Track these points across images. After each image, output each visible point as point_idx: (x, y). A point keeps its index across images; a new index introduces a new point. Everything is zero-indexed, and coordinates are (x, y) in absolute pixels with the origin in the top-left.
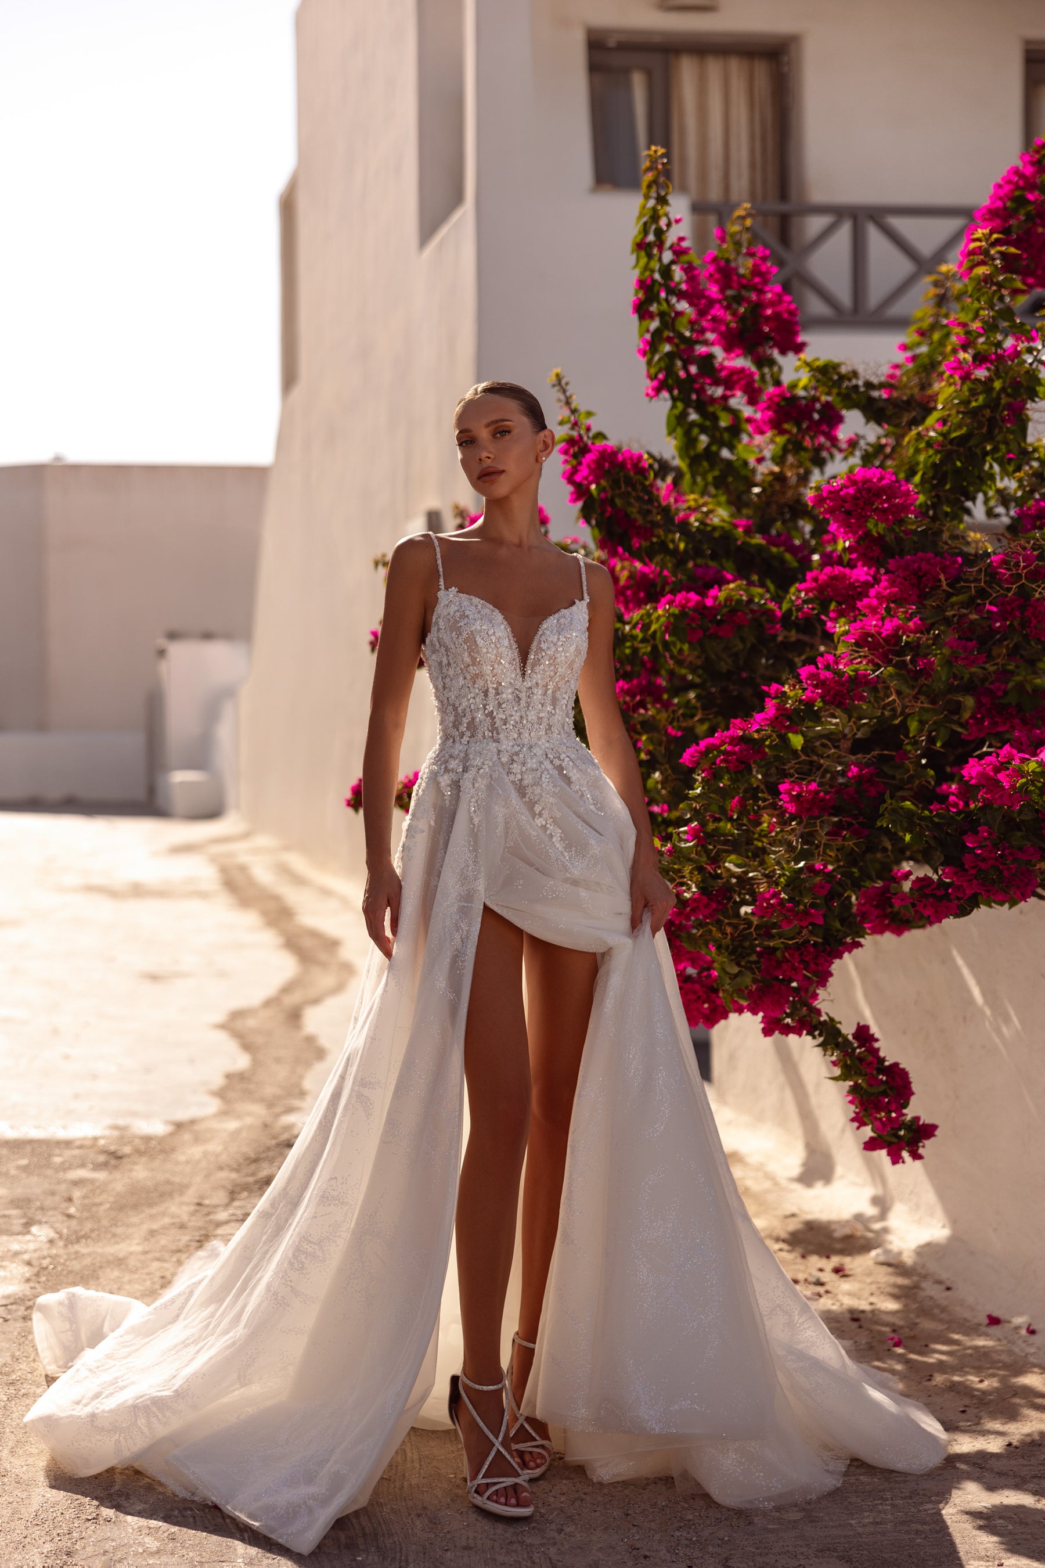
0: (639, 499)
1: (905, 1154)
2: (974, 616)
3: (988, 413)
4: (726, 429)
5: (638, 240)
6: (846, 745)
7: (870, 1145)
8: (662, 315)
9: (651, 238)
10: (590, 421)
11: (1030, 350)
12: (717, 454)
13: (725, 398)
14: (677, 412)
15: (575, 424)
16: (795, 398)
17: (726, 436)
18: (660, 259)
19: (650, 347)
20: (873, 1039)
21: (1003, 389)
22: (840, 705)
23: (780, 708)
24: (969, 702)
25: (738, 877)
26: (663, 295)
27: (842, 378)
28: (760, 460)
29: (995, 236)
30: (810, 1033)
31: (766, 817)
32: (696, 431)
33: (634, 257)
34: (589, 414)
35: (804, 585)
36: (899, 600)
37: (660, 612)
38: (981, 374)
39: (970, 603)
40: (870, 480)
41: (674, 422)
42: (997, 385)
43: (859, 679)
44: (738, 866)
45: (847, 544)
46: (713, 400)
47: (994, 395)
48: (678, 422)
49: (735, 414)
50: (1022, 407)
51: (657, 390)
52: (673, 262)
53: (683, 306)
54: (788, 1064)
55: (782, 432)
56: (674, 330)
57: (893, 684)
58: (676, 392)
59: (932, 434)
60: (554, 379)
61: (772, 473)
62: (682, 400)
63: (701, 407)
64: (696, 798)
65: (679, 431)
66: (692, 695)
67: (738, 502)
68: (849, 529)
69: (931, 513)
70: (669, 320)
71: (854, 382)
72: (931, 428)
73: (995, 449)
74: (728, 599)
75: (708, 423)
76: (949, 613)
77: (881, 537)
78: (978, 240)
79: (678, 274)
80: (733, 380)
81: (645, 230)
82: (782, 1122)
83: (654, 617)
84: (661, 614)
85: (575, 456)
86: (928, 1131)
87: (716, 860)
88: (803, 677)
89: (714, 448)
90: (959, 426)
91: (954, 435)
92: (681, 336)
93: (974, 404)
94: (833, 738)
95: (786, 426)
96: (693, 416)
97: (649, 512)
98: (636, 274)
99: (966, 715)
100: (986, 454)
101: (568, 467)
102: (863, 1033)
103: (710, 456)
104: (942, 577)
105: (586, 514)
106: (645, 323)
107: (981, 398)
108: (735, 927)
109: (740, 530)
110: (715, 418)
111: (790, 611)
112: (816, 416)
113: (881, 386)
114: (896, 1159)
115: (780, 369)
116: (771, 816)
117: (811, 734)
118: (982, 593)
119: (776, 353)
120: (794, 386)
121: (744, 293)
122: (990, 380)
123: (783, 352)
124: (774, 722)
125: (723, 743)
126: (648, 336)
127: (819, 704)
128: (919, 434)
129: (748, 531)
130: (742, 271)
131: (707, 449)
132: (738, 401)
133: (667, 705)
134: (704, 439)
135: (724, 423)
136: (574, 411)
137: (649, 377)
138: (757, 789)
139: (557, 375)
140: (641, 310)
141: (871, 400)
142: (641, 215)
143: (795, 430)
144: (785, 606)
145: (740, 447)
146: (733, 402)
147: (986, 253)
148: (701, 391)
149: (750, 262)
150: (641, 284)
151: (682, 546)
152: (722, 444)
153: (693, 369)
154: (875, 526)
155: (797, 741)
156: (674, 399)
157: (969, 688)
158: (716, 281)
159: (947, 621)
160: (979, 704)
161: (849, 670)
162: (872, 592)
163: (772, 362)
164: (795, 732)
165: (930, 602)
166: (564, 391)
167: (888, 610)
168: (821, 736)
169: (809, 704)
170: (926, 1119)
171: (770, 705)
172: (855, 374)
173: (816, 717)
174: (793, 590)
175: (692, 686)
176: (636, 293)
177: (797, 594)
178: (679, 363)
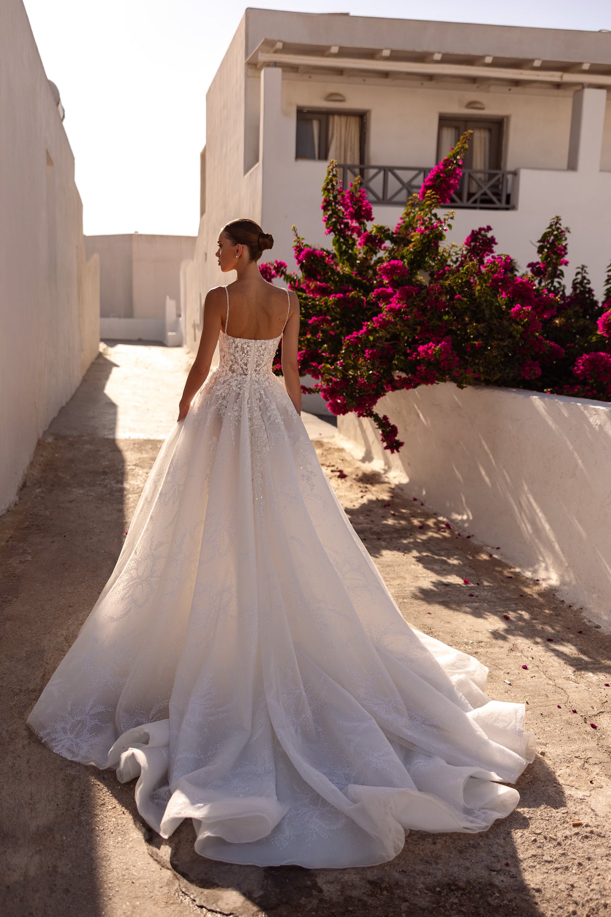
0: (322, 265)
1: (395, 451)
2: (422, 304)
3: (428, 244)
4: (351, 244)
5: (325, 187)
6: (384, 339)
7: (386, 448)
8: (332, 210)
9: (330, 187)
10: (303, 241)
11: (441, 226)
12: (348, 251)
13: (351, 235)
14: (337, 238)
15: (299, 242)
16: (371, 236)
17: (351, 246)
18: (333, 193)
19: (327, 220)
20: (388, 419)
21: (433, 237)
22: (384, 328)
23: (367, 328)
24: (419, 328)
25: (352, 376)
26: (333, 204)
27: (385, 231)
28: (360, 253)
29: (433, 192)
30: (371, 417)
31: (361, 359)
32: (342, 244)
33: (323, 192)
34: (303, 239)
35: (374, 293)
36: (401, 299)
37: (331, 299)
38: (427, 232)
39: (422, 300)
40: (395, 264)
41: (335, 241)
42: (431, 236)
43: (389, 322)
44: (352, 372)
45: (387, 282)
46: (348, 235)
47: (430, 239)
48: (336, 242)
49: (353, 240)
50: (438, 243)
51: (329, 232)
52: (338, 194)
53: (341, 208)
54: (361, 425)
55: (367, 245)
56: (337, 214)
57: (398, 323)
58: (337, 233)
59: (411, 250)
60: (293, 228)
61: (363, 257)
62: (339, 235)
63: (344, 237)
64: (343, 354)
65: (337, 245)
66: (338, 322)
67: (352, 265)
68: (388, 278)
69: (410, 272)
70: (335, 212)
71: (388, 232)
72: (411, 247)
73: (429, 254)
74: (352, 296)
75: (346, 242)
76: (415, 303)
77: (397, 280)
78: (428, 193)
79: (339, 197)
80: (353, 230)
81: (328, 184)
82: (355, 439)
83: (329, 300)
84: (331, 300)
85: (298, 251)
86: (401, 444)
87: (347, 371)
88: (374, 320)
89: (347, 249)
90: (419, 248)
91: (418, 250)
92: (340, 216)
93: (424, 241)
94: (381, 338)
95: (368, 244)
96: (342, 240)
97: (326, 269)
98: (323, 197)
99: (418, 332)
100: (426, 256)
101: (296, 254)
102: (385, 418)
103: (346, 252)
104: (414, 293)
105: (301, 268)
106: (326, 212)
107: (426, 240)
108: (351, 389)
109: (354, 275)
110: (348, 241)
111: (369, 301)
112: (377, 241)
113: (396, 234)
114: (392, 452)
115: (366, 225)
116: (362, 359)
117: (375, 336)
118: (425, 298)
119: (365, 221)
120: (371, 232)
121: (357, 203)
122: (429, 235)
123: (367, 220)
124: (365, 333)
125: (351, 338)
126: (327, 216)
127: (378, 328)
128: (408, 250)
129: (356, 275)
130: (357, 196)
131: (345, 250)
132: (355, 236)
133: (330, 325)
134: (344, 247)
135: (350, 242)
136: (298, 238)
137: (327, 228)
138: (359, 351)
139: (294, 227)
140: (325, 208)
141: (393, 238)
142: (326, 180)
143: (371, 245)
144: (368, 299)
145: (354, 250)
146: (353, 236)
147: (430, 197)
148: (345, 233)
149: (359, 194)
150: (325, 201)
151: (337, 279)
152: (349, 248)
153: (342, 226)
154: (395, 277)
155: (371, 338)
156: (336, 235)
157: (418, 324)
158: (349, 199)
159: (415, 305)
160: (421, 329)
161: (387, 319)
162: (394, 297)
163: (364, 223)
164: (371, 335)
165: (410, 300)
166: (296, 232)
167: (398, 301)
168: (378, 337)
169: (375, 328)
170: (401, 440)
171: (364, 328)
172: (389, 230)
173: (377, 332)
174: (370, 294)
175: (337, 319)
176: (323, 203)
177: (372, 296)
178: (338, 225)
